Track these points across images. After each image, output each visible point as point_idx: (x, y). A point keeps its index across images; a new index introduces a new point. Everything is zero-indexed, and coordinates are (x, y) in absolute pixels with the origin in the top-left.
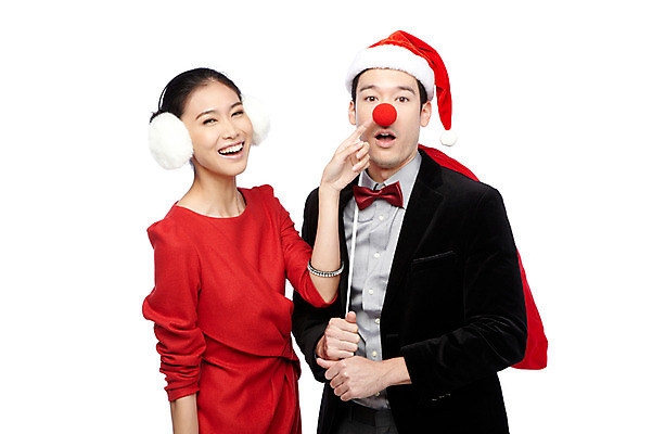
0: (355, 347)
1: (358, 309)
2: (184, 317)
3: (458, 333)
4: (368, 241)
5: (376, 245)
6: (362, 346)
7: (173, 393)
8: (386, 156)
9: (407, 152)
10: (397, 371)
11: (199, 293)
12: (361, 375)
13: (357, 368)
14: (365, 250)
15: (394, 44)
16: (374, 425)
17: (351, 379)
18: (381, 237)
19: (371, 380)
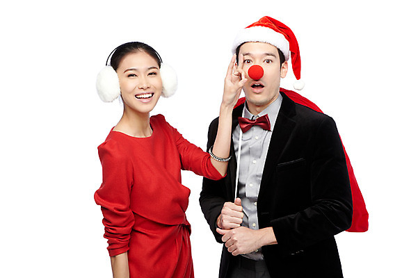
0: (241, 220)
1: (243, 196)
2: (123, 203)
3: (307, 211)
4: (249, 153)
5: (254, 155)
6: (245, 220)
7: (113, 252)
8: (259, 98)
9: (272, 95)
10: (268, 236)
11: (132, 187)
12: (245, 238)
13: (242, 234)
14: (247, 158)
15: (262, 25)
16: (255, 271)
17: (239, 241)
18: (257, 150)
19: (251, 242)
